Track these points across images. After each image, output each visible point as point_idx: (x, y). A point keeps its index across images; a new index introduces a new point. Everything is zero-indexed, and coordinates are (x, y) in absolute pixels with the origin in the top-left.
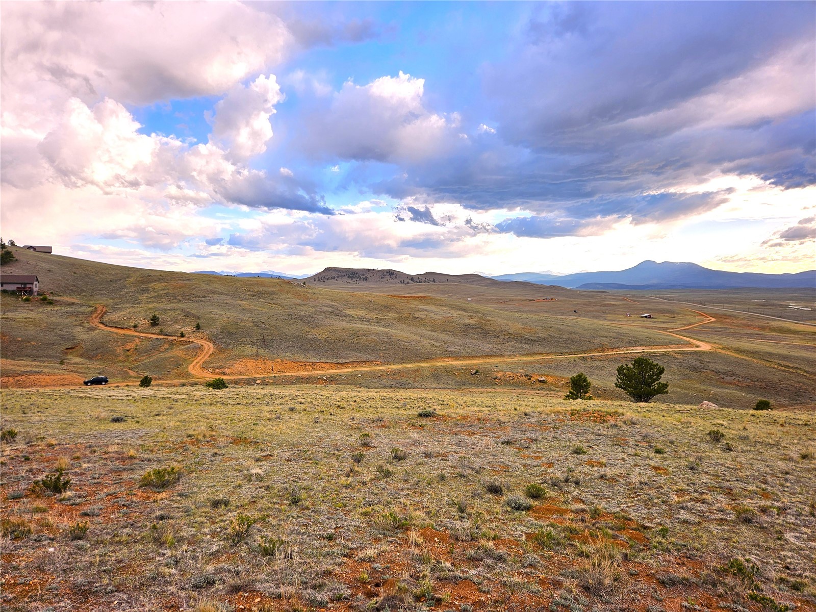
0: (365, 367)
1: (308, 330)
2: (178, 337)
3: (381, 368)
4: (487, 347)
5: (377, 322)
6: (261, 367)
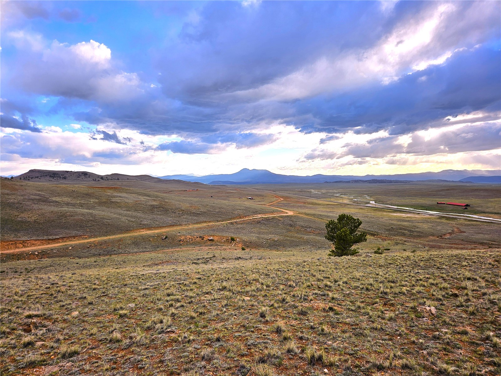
0: (75, 241)
1: (17, 214)
3: (89, 240)
4: (169, 220)
5: (81, 205)
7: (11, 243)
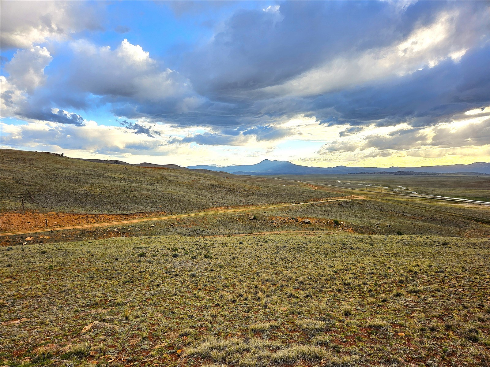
1: (77, 187)
5: (140, 182)
6: (31, 221)
7: (81, 216)
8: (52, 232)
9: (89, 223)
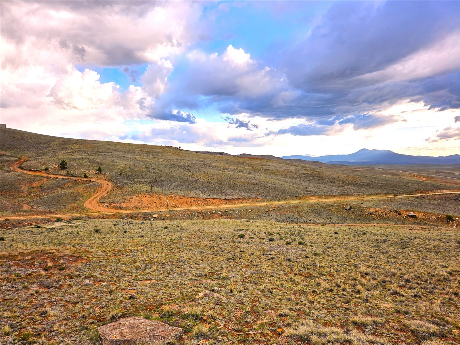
2: (81, 177)
6: (157, 202)
7: (193, 199)
8: (171, 211)
9: (199, 205)
